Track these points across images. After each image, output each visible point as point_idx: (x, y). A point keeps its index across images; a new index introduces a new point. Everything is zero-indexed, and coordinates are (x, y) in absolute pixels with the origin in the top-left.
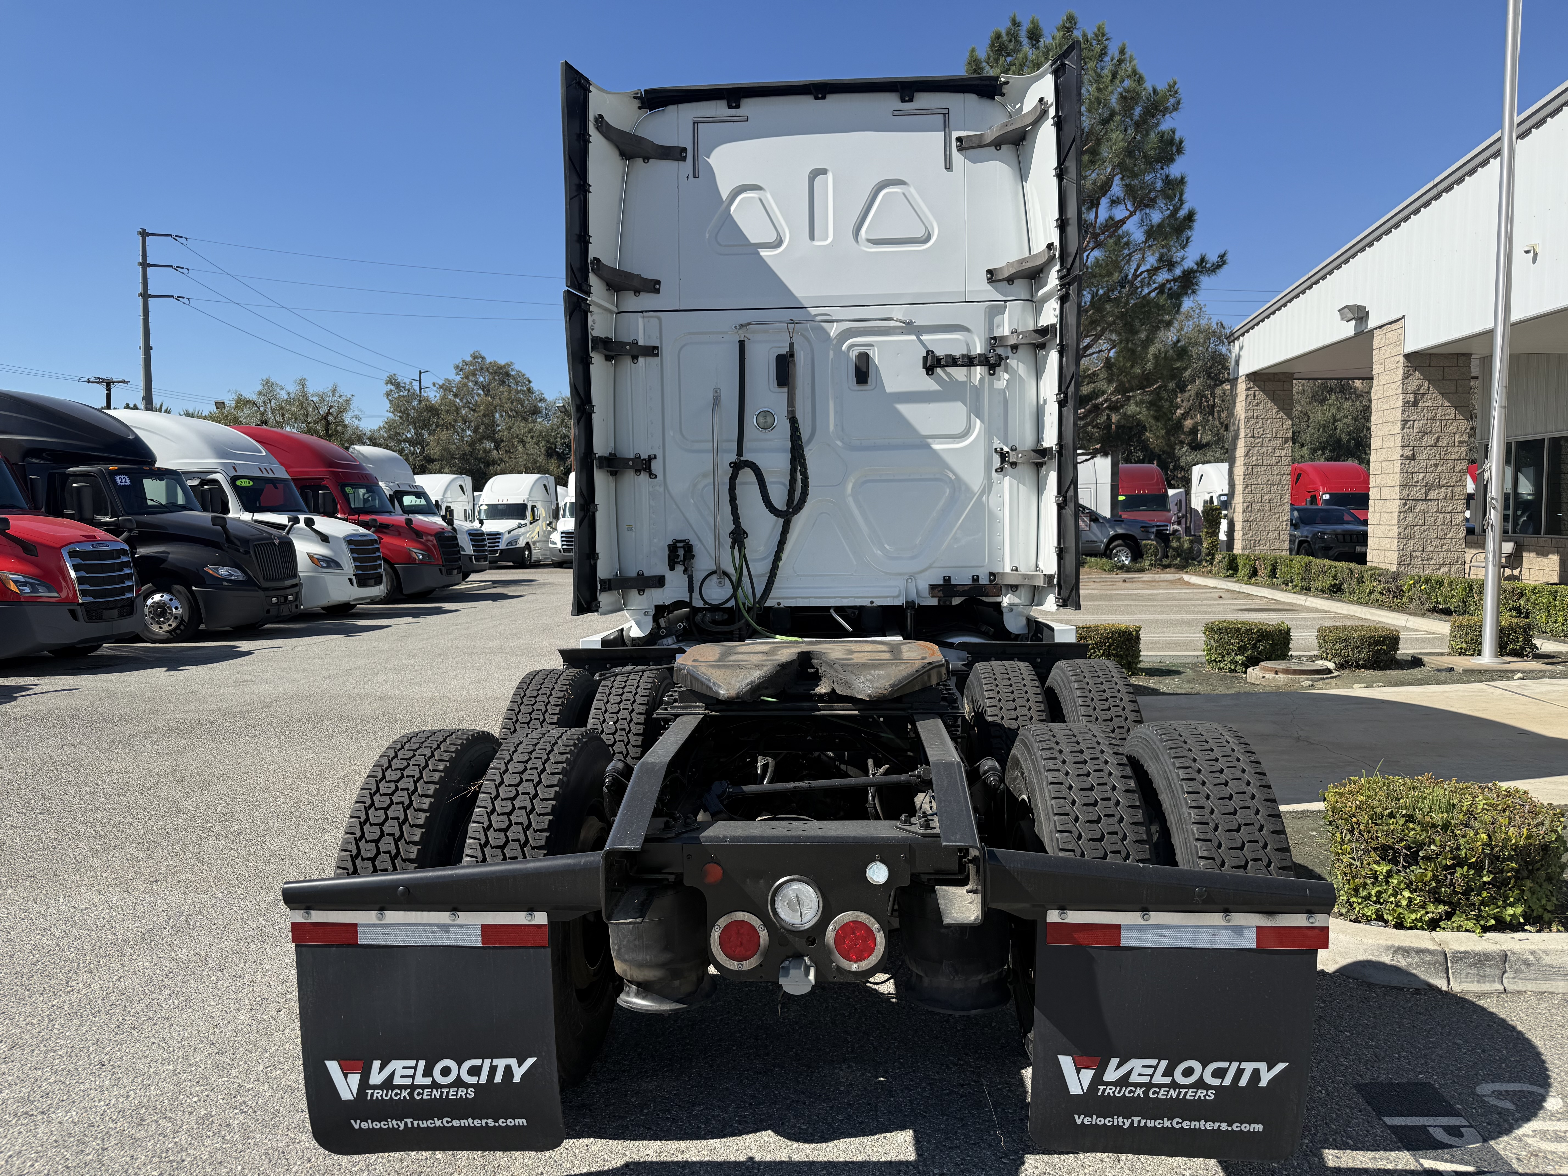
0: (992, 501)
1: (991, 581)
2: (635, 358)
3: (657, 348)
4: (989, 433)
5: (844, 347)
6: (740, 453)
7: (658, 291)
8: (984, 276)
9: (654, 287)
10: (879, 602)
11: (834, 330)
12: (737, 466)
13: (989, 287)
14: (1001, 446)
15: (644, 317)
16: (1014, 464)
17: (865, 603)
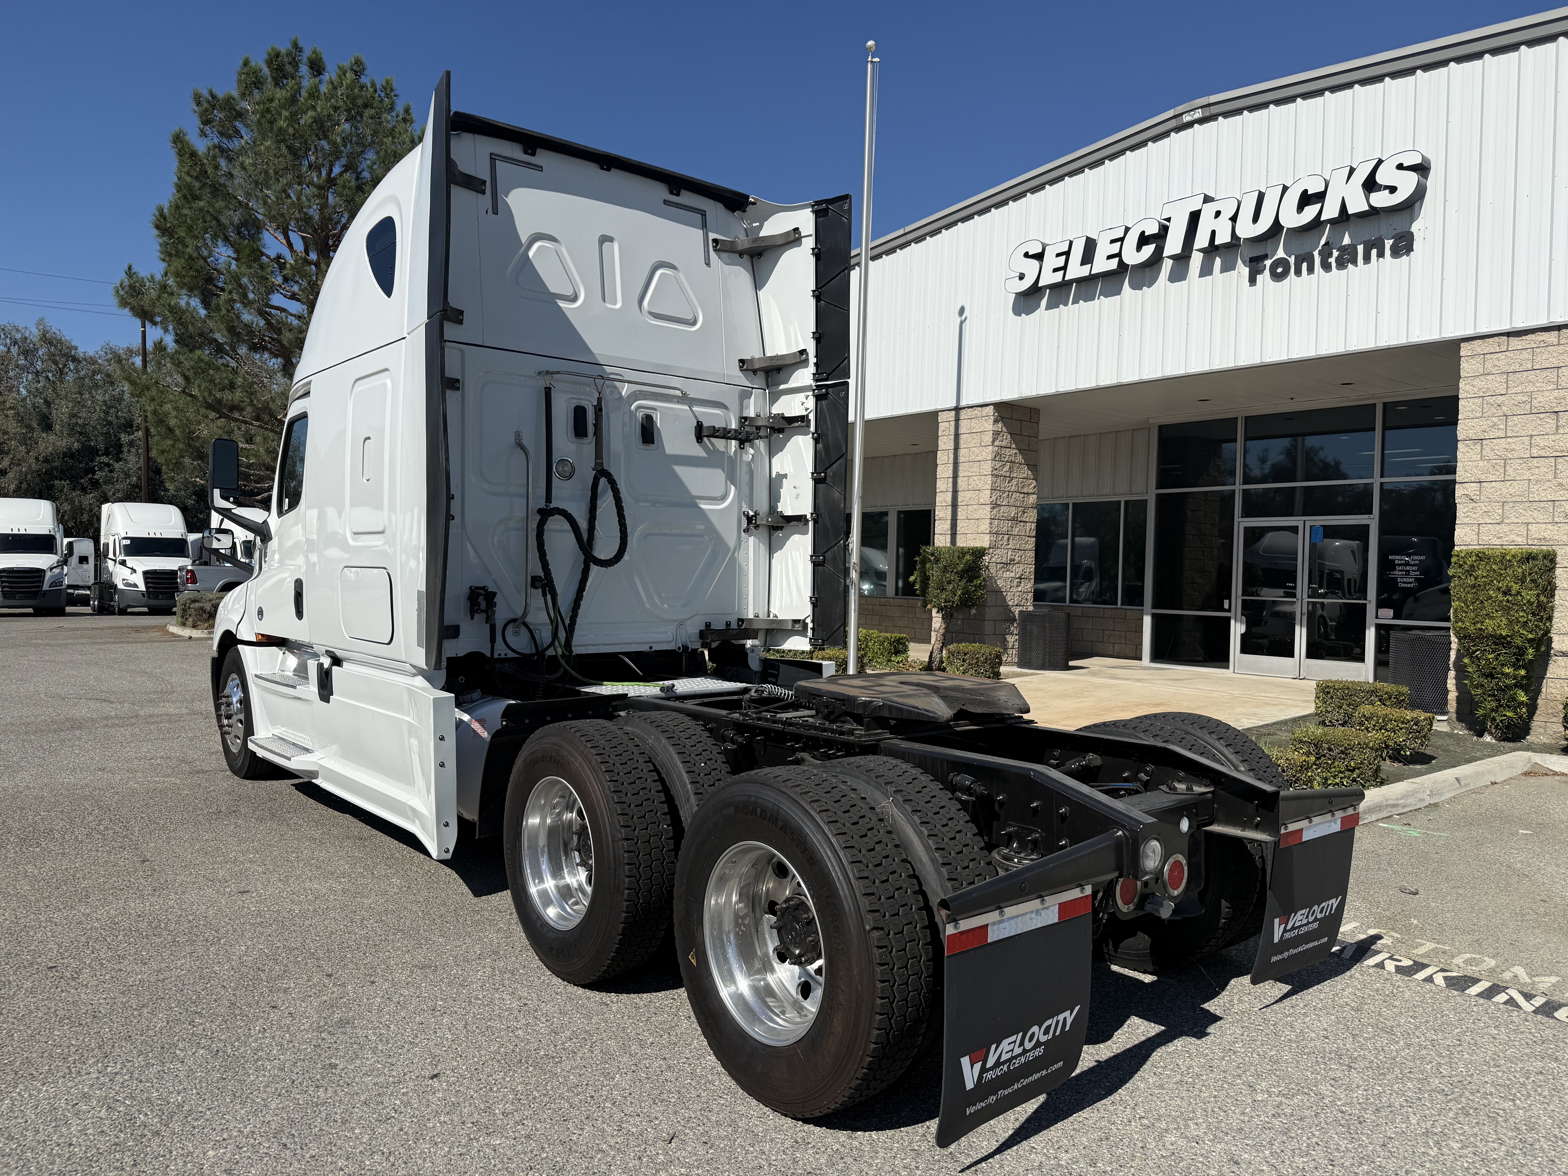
0: (740, 556)
1: (739, 626)
3: (458, 381)
4: (739, 498)
5: (633, 407)
6: (549, 499)
7: (461, 322)
8: (737, 364)
9: (457, 316)
10: (656, 647)
11: (625, 390)
12: (545, 514)
13: (740, 374)
14: (747, 510)
16: (757, 527)
17: (645, 648)
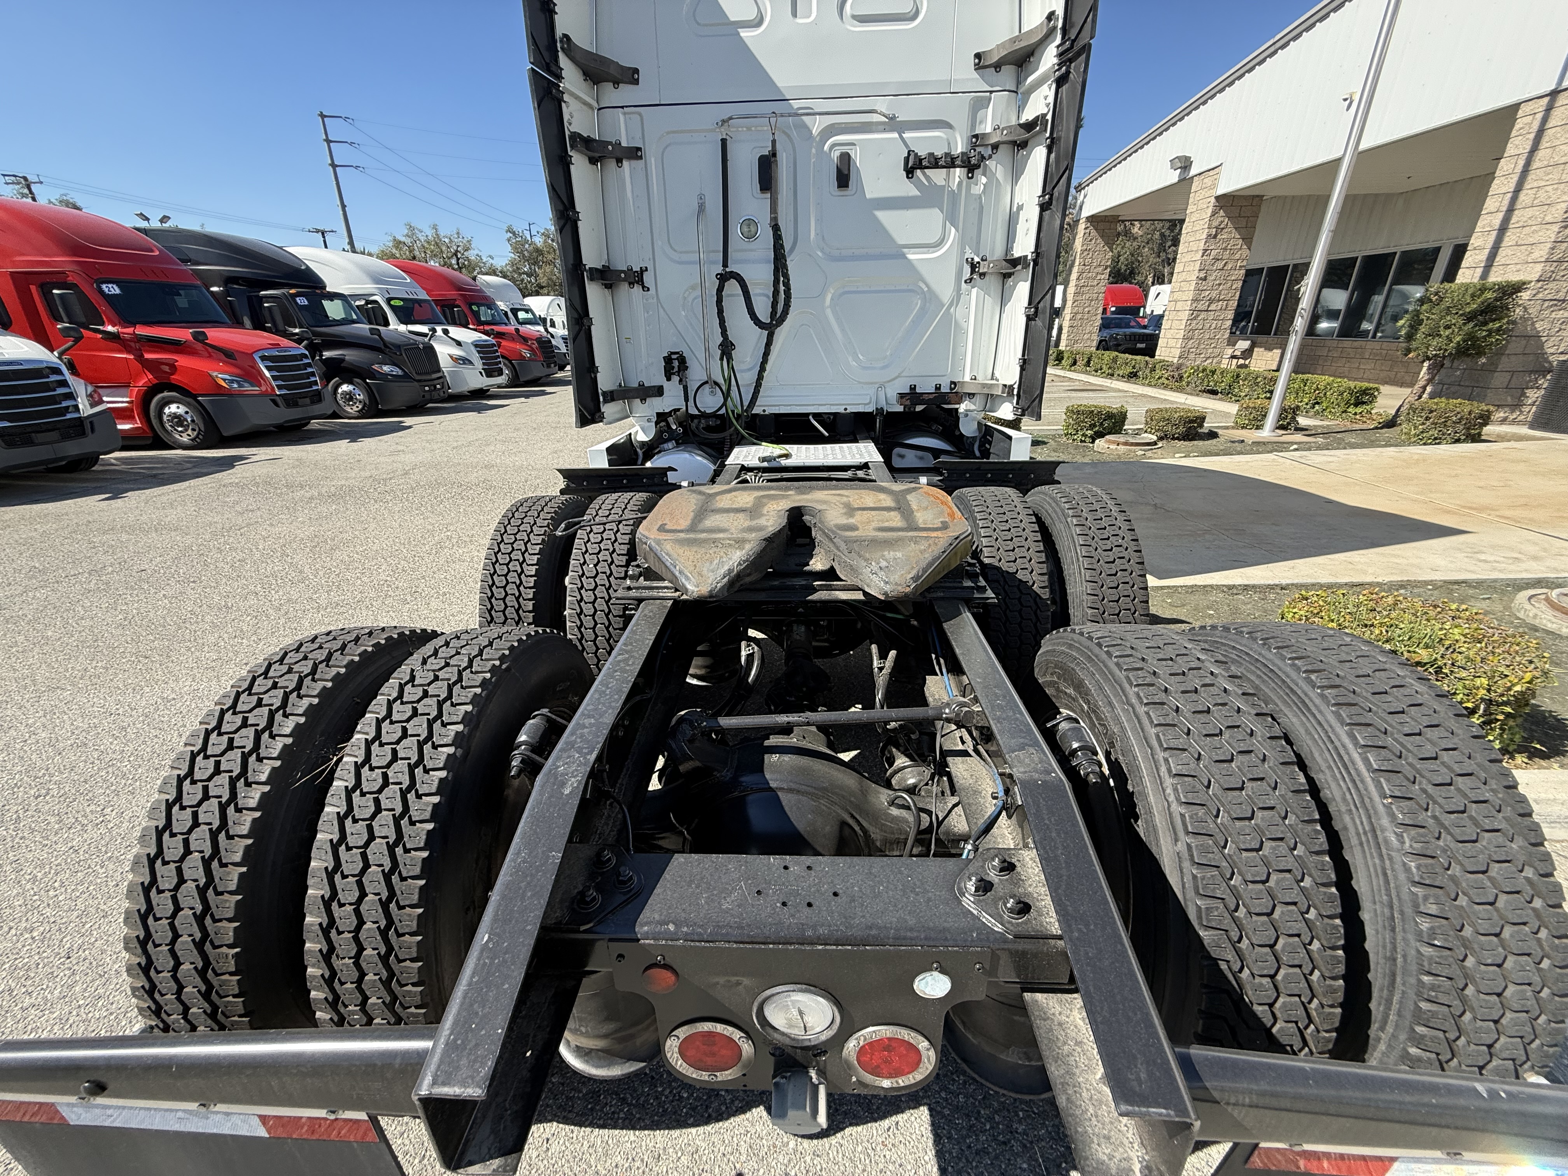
0: (958, 312)
1: (951, 389)
2: (619, 161)
3: (639, 149)
4: (962, 243)
5: (826, 148)
6: (725, 265)
7: (636, 82)
8: (972, 61)
9: (631, 76)
10: (852, 409)
11: (817, 125)
12: (723, 278)
13: (975, 75)
14: (972, 256)
15: (625, 114)
16: (982, 275)
17: (841, 410)
